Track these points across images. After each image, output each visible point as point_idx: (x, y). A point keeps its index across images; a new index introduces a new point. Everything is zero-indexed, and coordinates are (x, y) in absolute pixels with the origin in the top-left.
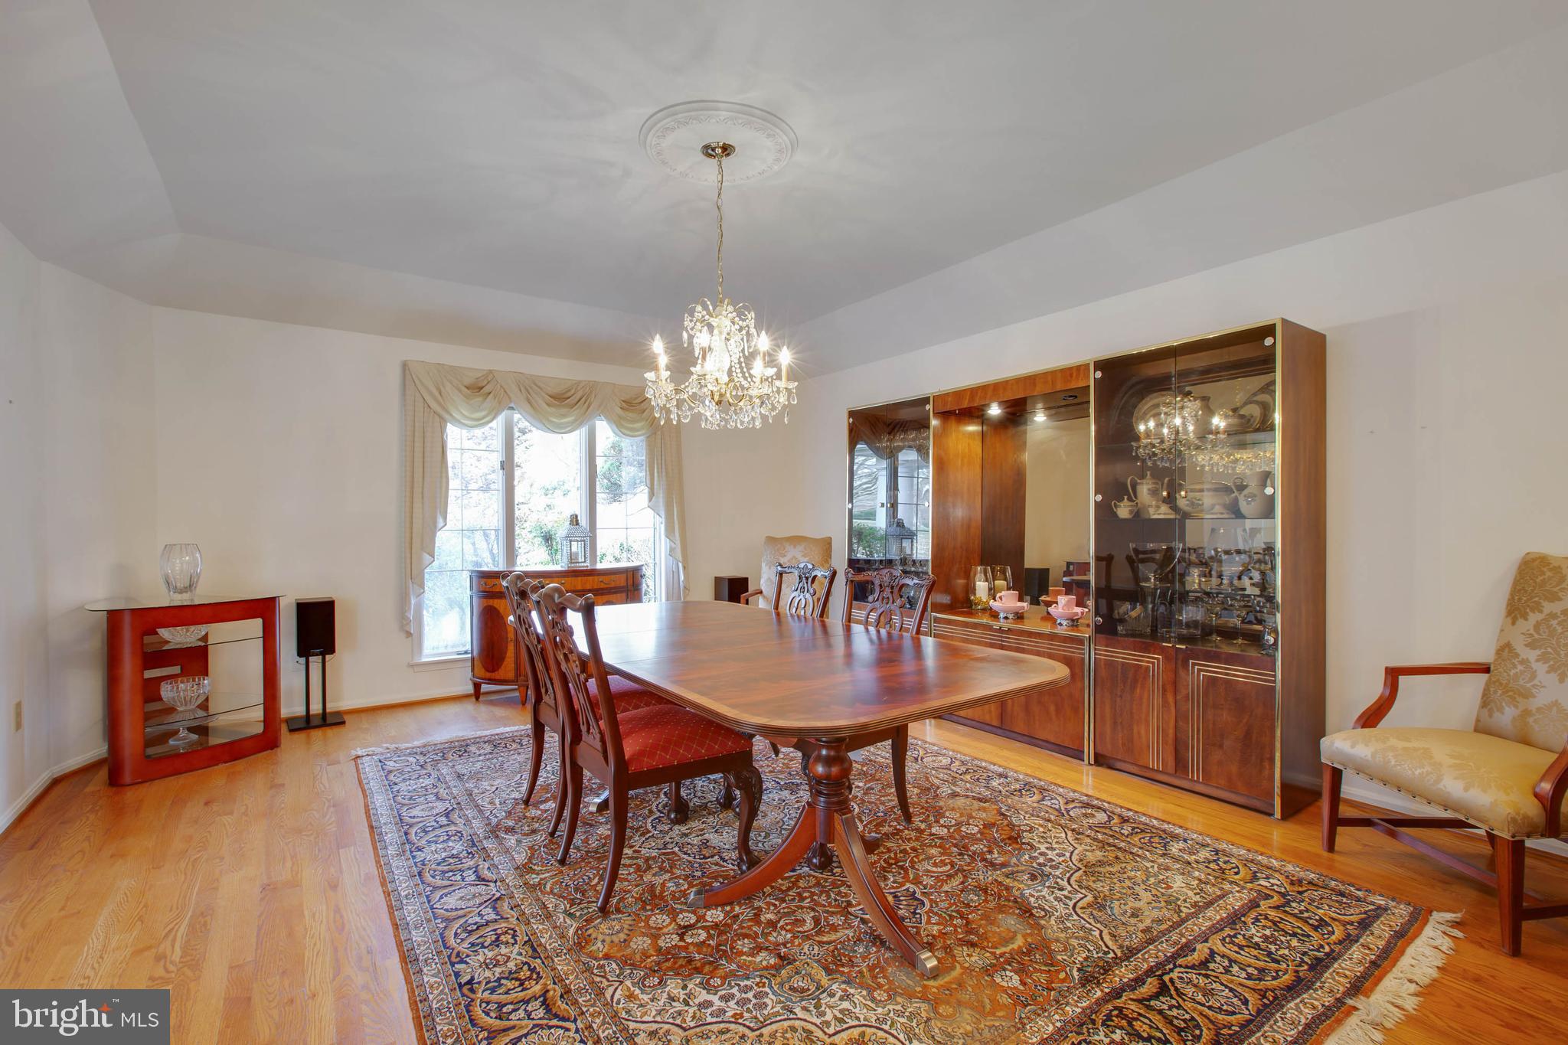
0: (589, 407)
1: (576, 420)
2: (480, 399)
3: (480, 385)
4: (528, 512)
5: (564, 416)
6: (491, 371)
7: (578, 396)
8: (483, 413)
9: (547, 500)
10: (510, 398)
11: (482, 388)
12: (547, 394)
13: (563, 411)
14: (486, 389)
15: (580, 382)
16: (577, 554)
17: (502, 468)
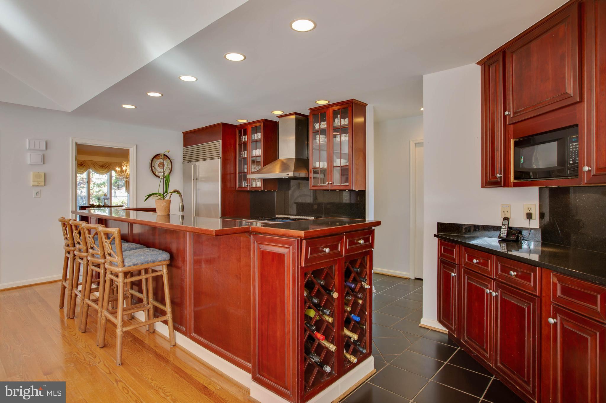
0: (110, 168)
1: (106, 171)
2: (82, 167)
3: (82, 164)
4: (93, 192)
5: (103, 171)
6: (85, 160)
7: (107, 165)
8: (83, 170)
9: (99, 189)
10: (89, 166)
11: (82, 165)
12: (100, 166)
13: (103, 169)
14: (84, 165)
15: (107, 162)
16: (106, 202)
17: (87, 182)
